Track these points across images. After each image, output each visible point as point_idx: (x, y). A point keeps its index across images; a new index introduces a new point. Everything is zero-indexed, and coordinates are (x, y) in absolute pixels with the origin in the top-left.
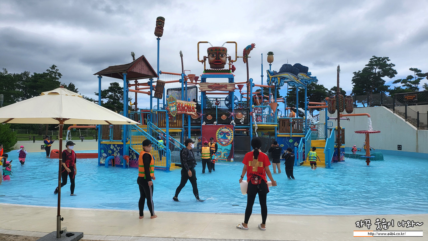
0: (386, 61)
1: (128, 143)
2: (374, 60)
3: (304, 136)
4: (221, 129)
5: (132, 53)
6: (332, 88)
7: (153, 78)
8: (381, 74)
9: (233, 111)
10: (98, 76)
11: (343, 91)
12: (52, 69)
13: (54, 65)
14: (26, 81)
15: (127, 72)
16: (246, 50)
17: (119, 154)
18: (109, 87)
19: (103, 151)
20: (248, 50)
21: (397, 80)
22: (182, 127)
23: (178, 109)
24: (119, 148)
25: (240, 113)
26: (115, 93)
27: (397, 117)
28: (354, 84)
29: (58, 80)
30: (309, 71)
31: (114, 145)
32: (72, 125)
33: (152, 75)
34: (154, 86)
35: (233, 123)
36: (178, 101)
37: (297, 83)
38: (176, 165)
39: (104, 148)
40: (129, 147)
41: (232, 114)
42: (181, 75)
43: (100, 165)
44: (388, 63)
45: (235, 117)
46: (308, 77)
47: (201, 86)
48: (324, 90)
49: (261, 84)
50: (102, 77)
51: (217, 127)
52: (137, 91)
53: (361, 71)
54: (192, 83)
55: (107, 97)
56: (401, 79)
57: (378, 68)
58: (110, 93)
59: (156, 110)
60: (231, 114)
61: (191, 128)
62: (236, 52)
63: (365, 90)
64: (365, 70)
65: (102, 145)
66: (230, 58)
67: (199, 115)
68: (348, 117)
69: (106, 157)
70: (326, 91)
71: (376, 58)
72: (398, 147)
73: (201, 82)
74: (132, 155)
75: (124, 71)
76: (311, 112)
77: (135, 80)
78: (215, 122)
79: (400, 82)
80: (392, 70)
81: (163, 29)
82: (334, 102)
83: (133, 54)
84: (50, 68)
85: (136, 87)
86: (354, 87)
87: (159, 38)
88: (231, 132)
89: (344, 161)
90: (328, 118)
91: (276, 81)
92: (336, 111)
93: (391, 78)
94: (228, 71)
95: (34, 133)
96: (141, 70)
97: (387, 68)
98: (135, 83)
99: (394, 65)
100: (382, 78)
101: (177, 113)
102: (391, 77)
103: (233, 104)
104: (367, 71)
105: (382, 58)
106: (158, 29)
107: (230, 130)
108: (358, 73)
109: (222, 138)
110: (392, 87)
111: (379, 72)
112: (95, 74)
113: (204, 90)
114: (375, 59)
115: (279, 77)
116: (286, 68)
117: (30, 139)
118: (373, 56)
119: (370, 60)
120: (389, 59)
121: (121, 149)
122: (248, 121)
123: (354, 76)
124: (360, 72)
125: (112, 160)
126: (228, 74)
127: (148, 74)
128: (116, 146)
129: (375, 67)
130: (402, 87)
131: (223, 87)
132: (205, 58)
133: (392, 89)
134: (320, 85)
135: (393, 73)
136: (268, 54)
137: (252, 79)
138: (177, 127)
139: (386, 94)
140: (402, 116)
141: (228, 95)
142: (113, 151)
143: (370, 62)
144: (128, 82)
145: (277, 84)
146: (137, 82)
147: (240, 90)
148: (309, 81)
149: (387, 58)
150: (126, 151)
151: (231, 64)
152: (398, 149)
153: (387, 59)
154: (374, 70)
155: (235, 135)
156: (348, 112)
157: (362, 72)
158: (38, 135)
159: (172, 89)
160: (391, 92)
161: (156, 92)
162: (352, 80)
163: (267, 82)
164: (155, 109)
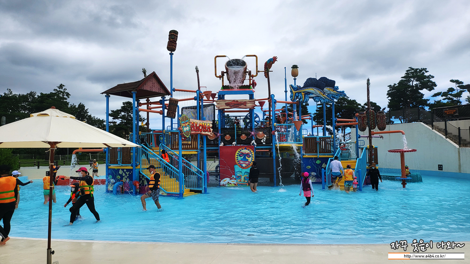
0: (423, 72)
1: (138, 167)
2: (411, 71)
3: (332, 156)
4: (240, 150)
5: (143, 69)
6: (365, 103)
7: (165, 96)
8: (419, 86)
9: (254, 130)
10: (105, 95)
11: (378, 106)
12: (59, 88)
13: (61, 84)
14: (32, 102)
15: (136, 90)
16: (268, 63)
17: (128, 180)
18: (121, 107)
19: (111, 176)
20: (269, 64)
21: (437, 93)
22: (197, 149)
23: (191, 129)
24: (129, 173)
25: (261, 133)
26: (128, 113)
27: (436, 133)
28: (390, 98)
29: (66, 100)
30: (335, 85)
31: (123, 170)
32: (78, 148)
33: (164, 93)
34: (167, 104)
35: (253, 143)
36: (192, 120)
37: (323, 99)
38: (191, 191)
39: (112, 173)
40: (139, 172)
41: (253, 133)
42: (196, 92)
43: (108, 191)
44: (426, 74)
45: (256, 136)
46: (335, 92)
47: (218, 104)
48: (357, 106)
49: (285, 101)
50: (110, 96)
51: (236, 148)
52: (149, 110)
53: (396, 84)
54: (208, 100)
55: (119, 118)
56: (442, 92)
57: (415, 80)
58: (123, 113)
59: (169, 130)
60: (251, 133)
61: (207, 150)
62: (257, 66)
63: (401, 105)
64: (401, 83)
65: (110, 170)
66: (250, 73)
67: (216, 135)
68: (381, 135)
69: (114, 183)
70: (359, 106)
71: (413, 69)
72: (439, 167)
73: (217, 99)
74: (142, 180)
75: (133, 89)
76: (343, 130)
77: (146, 99)
78: (234, 143)
79: (440, 95)
80: (431, 82)
81: (176, 44)
82: (364, 118)
83: (144, 70)
84: (58, 87)
85: (148, 106)
86: (389, 101)
87: (172, 52)
88: (251, 153)
90: (359, 136)
91: (300, 97)
92: (367, 128)
93: (430, 91)
94: (248, 87)
95: (40, 158)
96: (152, 88)
97: (426, 80)
98: (146, 102)
99: (433, 77)
100: (420, 91)
101: (190, 134)
102: (430, 90)
103: (253, 123)
104: (403, 84)
105: (419, 69)
106: (171, 43)
107: (250, 151)
108: (394, 86)
109: (242, 160)
110: (432, 101)
111: (416, 85)
112: (102, 93)
113: (221, 108)
114: (412, 70)
115: (303, 92)
116: (311, 83)
117: (35, 165)
118: (409, 68)
119: (407, 72)
120: (427, 70)
121: (130, 173)
122: (270, 141)
123: (389, 89)
124: (396, 86)
125: (121, 186)
126: (248, 90)
127: (160, 92)
128: (125, 171)
129: (412, 79)
130: (442, 101)
131: (242, 104)
132: (223, 73)
133: (431, 103)
134: (352, 100)
135: (432, 85)
136: (292, 68)
137: (273, 95)
138: (192, 149)
139: (425, 108)
140: (442, 133)
141: (249, 113)
142: (122, 177)
143: (406, 74)
144: (138, 101)
145: (301, 100)
146: (149, 100)
147: (262, 107)
148: (336, 95)
149: (425, 69)
150: (135, 175)
151: (251, 79)
152: (439, 170)
153: (425, 71)
154: (411, 83)
155: (256, 157)
156: (380, 129)
157: (398, 85)
158: (44, 160)
159: (186, 108)
160: (431, 106)
161: (169, 111)
162: (387, 94)
163: (290, 97)
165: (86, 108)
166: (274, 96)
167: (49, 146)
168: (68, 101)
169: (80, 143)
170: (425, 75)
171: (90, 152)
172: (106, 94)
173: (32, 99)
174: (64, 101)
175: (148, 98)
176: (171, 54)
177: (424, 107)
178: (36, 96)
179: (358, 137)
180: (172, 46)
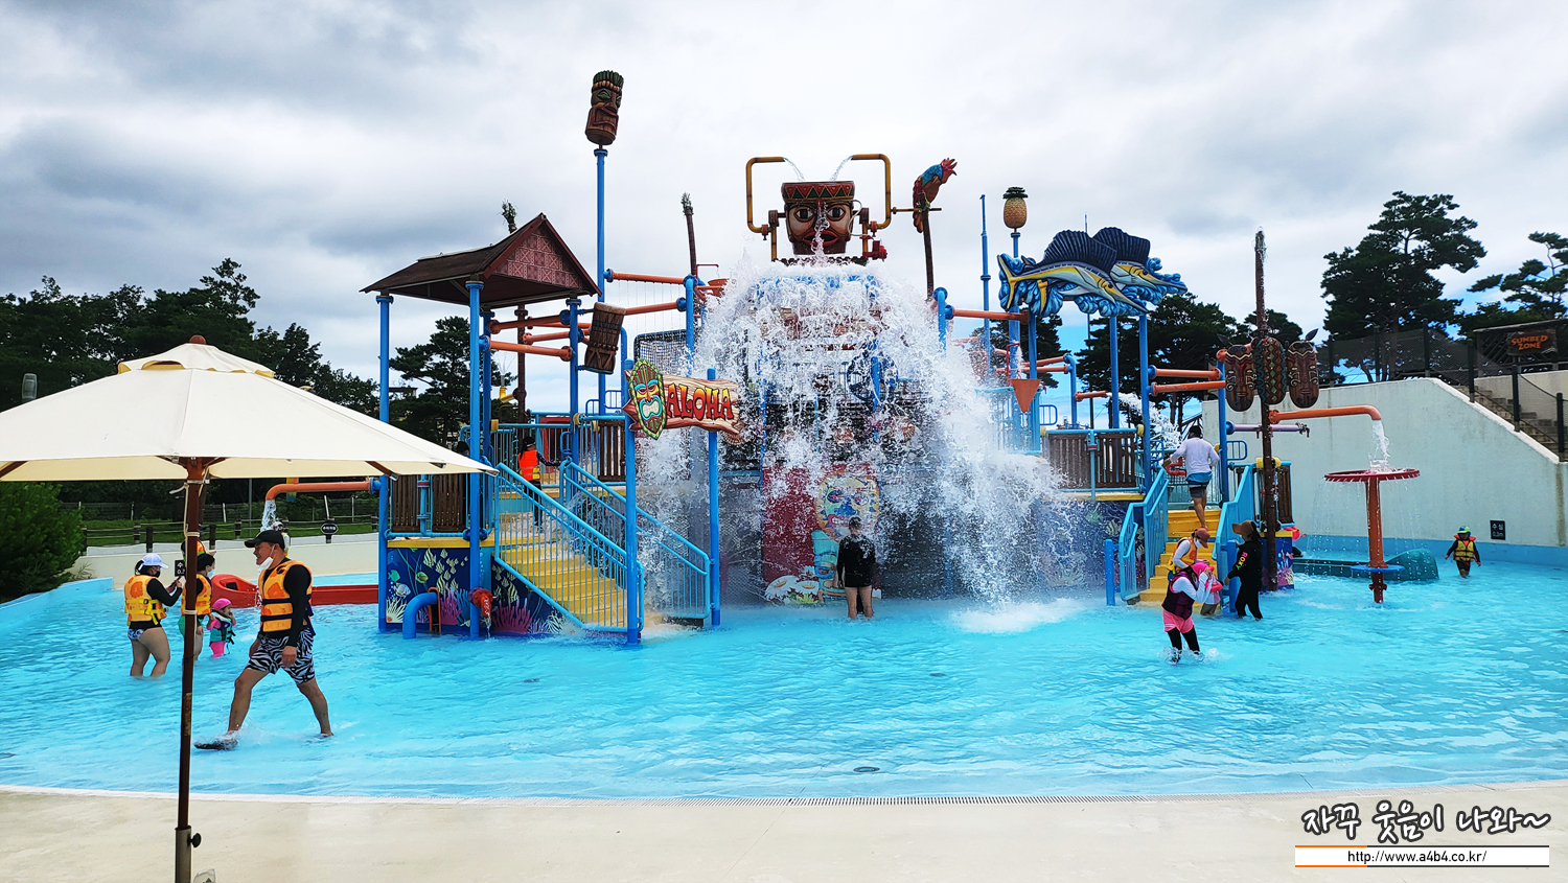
0: (1442, 209)
1: (490, 541)
2: (1400, 206)
3: (1138, 497)
5: (504, 207)
6: (1250, 315)
7: (579, 298)
8: (1429, 257)
10: (377, 297)
11: (1292, 323)
12: (221, 275)
13: (228, 260)
14: (129, 321)
15: (481, 278)
16: (924, 182)
17: (454, 586)
18: (432, 336)
19: (395, 576)
20: (929, 185)
21: (1485, 277)
24: (456, 562)
26: (453, 358)
27: (1483, 416)
28: (1331, 298)
29: (243, 316)
30: (1151, 256)
31: (436, 552)
32: (283, 480)
33: (576, 286)
34: (585, 326)
37: (1110, 302)
39: (399, 564)
40: (492, 558)
42: (684, 282)
43: (387, 627)
44: (1451, 215)
46: (1149, 277)
48: (1223, 325)
49: (981, 309)
50: (392, 298)
52: (524, 346)
53: (1353, 248)
55: (424, 374)
56: (1501, 276)
57: (1414, 236)
58: (437, 359)
59: (593, 414)
61: (720, 481)
62: (888, 193)
63: (1370, 320)
64: (1367, 245)
65: (392, 552)
66: (864, 215)
68: (1302, 421)
69: (408, 598)
70: (1230, 327)
71: (1407, 198)
72: (1492, 528)
74: (502, 587)
75: (472, 273)
76: (1176, 407)
77: (516, 308)
79: (1496, 285)
80: (1467, 241)
81: (617, 118)
82: (1245, 366)
83: (508, 209)
84: (216, 270)
85: (521, 333)
86: (1330, 308)
87: (604, 147)
89: (1292, 586)
90: (1227, 426)
91: (1034, 296)
92: (1257, 400)
93: (1464, 272)
95: (153, 516)
96: (536, 269)
97: (1450, 234)
98: (516, 318)
99: (1473, 225)
100: (1431, 272)
101: (665, 426)
102: (1464, 269)
104: (1375, 249)
105: (1427, 198)
106: (599, 116)
108: (1343, 256)
109: (836, 513)
110: (1469, 307)
111: (1418, 252)
112: (367, 290)
114: (1403, 202)
115: (1044, 280)
116: (1068, 247)
117: (137, 538)
118: (1395, 194)
119: (1387, 209)
120: (1453, 202)
121: (462, 564)
123: (1329, 267)
124: (1350, 254)
125: (429, 607)
127: (561, 284)
128: (444, 554)
129: (1405, 233)
130: (1504, 305)
132: (774, 217)
133: (1468, 312)
134: (1205, 305)
135: (1470, 252)
136: (1005, 197)
137: (943, 289)
139: (1447, 330)
140: (1504, 413)
142: (433, 575)
143: (1384, 214)
144: (487, 315)
145: (1036, 307)
146: (526, 313)
148: (1154, 290)
149: (1446, 199)
150: (479, 570)
151: (869, 237)
152: (1493, 538)
153: (1448, 203)
154: (1401, 245)
156: (1299, 403)
157: (1358, 252)
158: (169, 522)
159: (651, 338)
160: (1467, 323)
161: (592, 349)
162: (1324, 284)
163: (1001, 298)
164: (590, 411)
165: (311, 343)
166: (946, 293)
167: (181, 473)
168: (250, 316)
169: (289, 460)
170: (1445, 217)
171: (325, 493)
172: (379, 293)
173: (127, 311)
174: (238, 316)
175: (522, 305)
176: (600, 154)
177: (1445, 326)
178: (141, 302)
179: (1227, 429)
180: (602, 125)
